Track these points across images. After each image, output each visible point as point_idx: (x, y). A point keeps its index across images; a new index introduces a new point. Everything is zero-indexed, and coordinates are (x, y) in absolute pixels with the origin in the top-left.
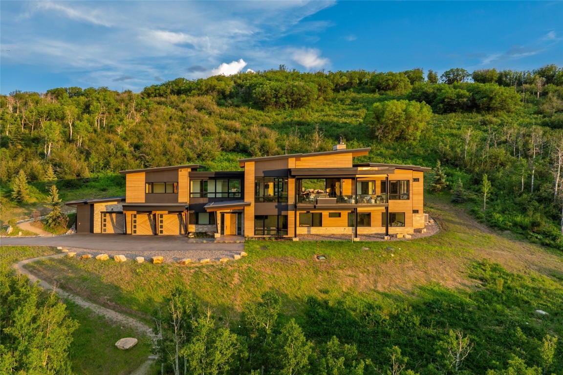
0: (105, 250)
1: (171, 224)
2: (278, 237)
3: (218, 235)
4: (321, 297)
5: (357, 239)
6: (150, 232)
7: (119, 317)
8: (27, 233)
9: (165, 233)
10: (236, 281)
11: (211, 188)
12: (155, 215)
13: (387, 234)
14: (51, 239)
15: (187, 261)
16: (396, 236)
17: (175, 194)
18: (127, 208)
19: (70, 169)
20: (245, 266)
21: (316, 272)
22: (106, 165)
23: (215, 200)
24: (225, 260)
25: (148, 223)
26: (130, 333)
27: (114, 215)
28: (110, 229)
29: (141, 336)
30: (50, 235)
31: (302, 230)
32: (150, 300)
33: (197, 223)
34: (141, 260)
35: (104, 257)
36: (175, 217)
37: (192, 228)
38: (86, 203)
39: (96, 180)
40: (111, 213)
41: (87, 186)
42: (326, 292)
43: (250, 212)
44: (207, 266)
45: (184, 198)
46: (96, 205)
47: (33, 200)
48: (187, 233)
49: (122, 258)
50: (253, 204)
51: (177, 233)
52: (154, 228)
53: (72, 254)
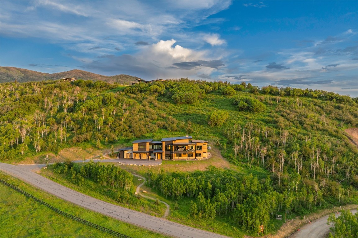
0: (132, 163)
1: (144, 156)
2: (170, 160)
3: (156, 159)
4: (175, 172)
5: (188, 160)
6: (139, 158)
7: (138, 176)
8: (106, 158)
9: (143, 158)
10: (159, 169)
11: (154, 146)
12: (140, 154)
13: (195, 159)
14: (113, 160)
15: (150, 165)
16: (197, 159)
17: (145, 148)
18: (133, 152)
19: (111, 137)
20: (161, 166)
21: (176, 167)
22: (122, 135)
23: (156, 150)
24: (157, 165)
25: (139, 156)
26: (140, 178)
27: (130, 154)
28: (129, 157)
29: (142, 179)
30: (113, 159)
31: (176, 158)
32: (143, 173)
33: (151, 156)
34: (140, 165)
35: (132, 165)
36: (146, 154)
37: (150, 157)
38: (122, 151)
39: (119, 140)
40: (129, 153)
41: (117, 143)
42: (177, 171)
43: (164, 154)
44: (154, 166)
45: (148, 150)
46: (125, 151)
47: (102, 148)
48: (149, 158)
49: (136, 165)
50: (164, 151)
51: (146, 158)
52: (140, 157)
53: (124, 164)
